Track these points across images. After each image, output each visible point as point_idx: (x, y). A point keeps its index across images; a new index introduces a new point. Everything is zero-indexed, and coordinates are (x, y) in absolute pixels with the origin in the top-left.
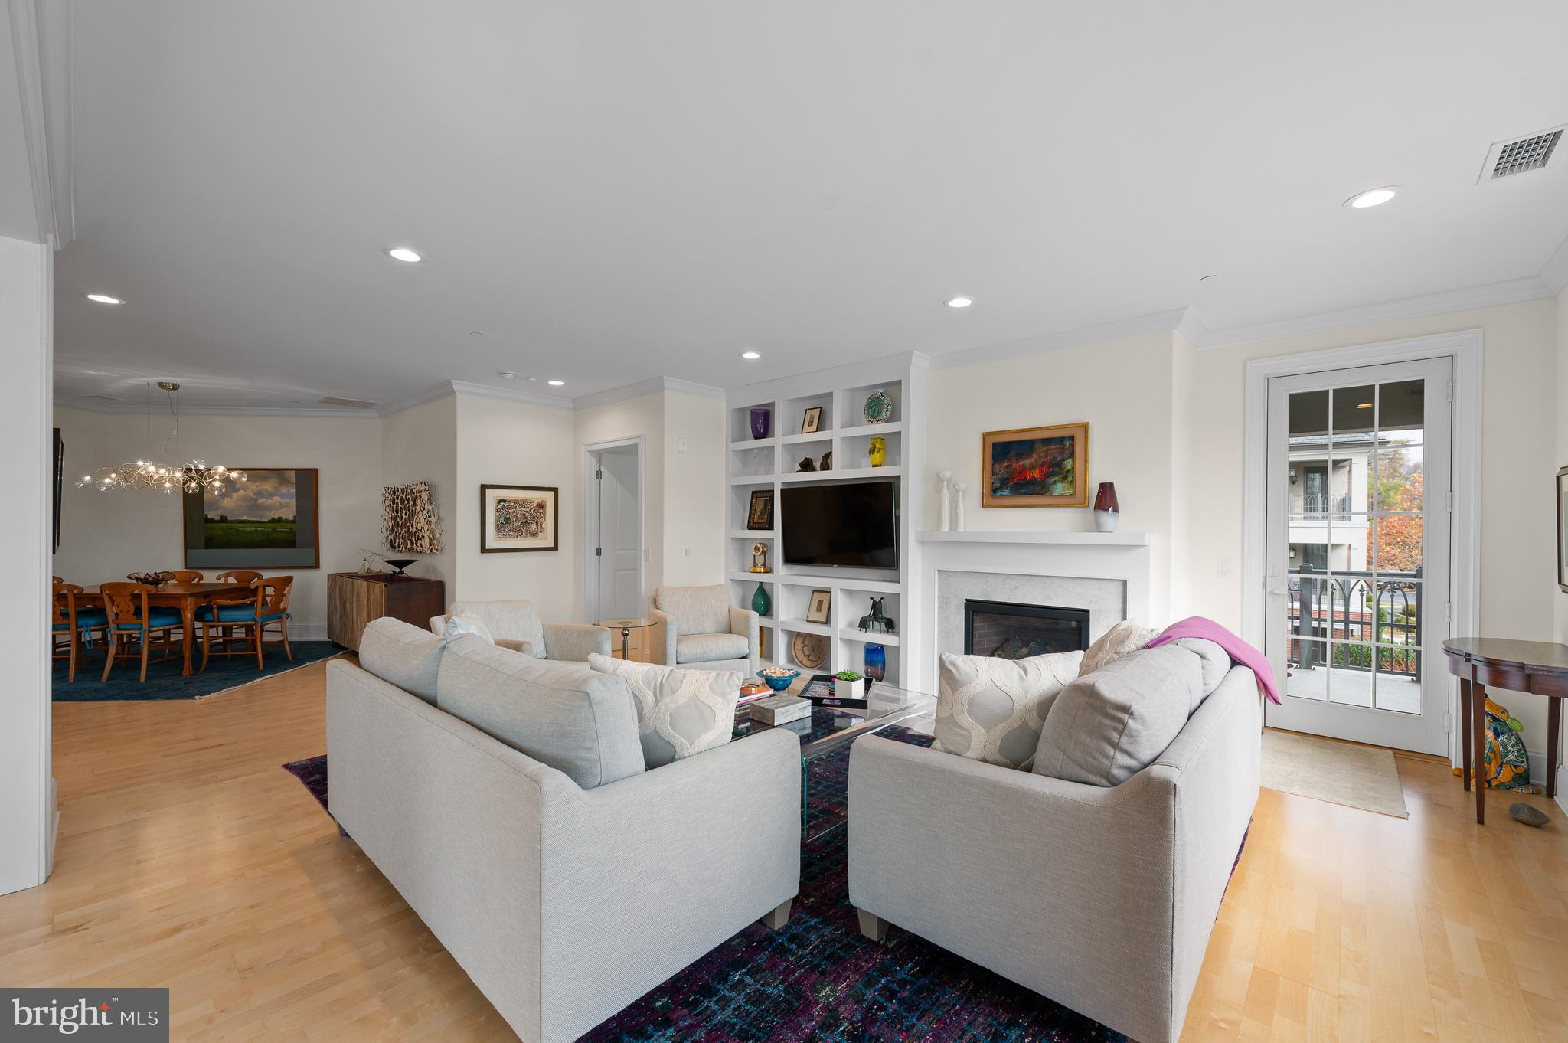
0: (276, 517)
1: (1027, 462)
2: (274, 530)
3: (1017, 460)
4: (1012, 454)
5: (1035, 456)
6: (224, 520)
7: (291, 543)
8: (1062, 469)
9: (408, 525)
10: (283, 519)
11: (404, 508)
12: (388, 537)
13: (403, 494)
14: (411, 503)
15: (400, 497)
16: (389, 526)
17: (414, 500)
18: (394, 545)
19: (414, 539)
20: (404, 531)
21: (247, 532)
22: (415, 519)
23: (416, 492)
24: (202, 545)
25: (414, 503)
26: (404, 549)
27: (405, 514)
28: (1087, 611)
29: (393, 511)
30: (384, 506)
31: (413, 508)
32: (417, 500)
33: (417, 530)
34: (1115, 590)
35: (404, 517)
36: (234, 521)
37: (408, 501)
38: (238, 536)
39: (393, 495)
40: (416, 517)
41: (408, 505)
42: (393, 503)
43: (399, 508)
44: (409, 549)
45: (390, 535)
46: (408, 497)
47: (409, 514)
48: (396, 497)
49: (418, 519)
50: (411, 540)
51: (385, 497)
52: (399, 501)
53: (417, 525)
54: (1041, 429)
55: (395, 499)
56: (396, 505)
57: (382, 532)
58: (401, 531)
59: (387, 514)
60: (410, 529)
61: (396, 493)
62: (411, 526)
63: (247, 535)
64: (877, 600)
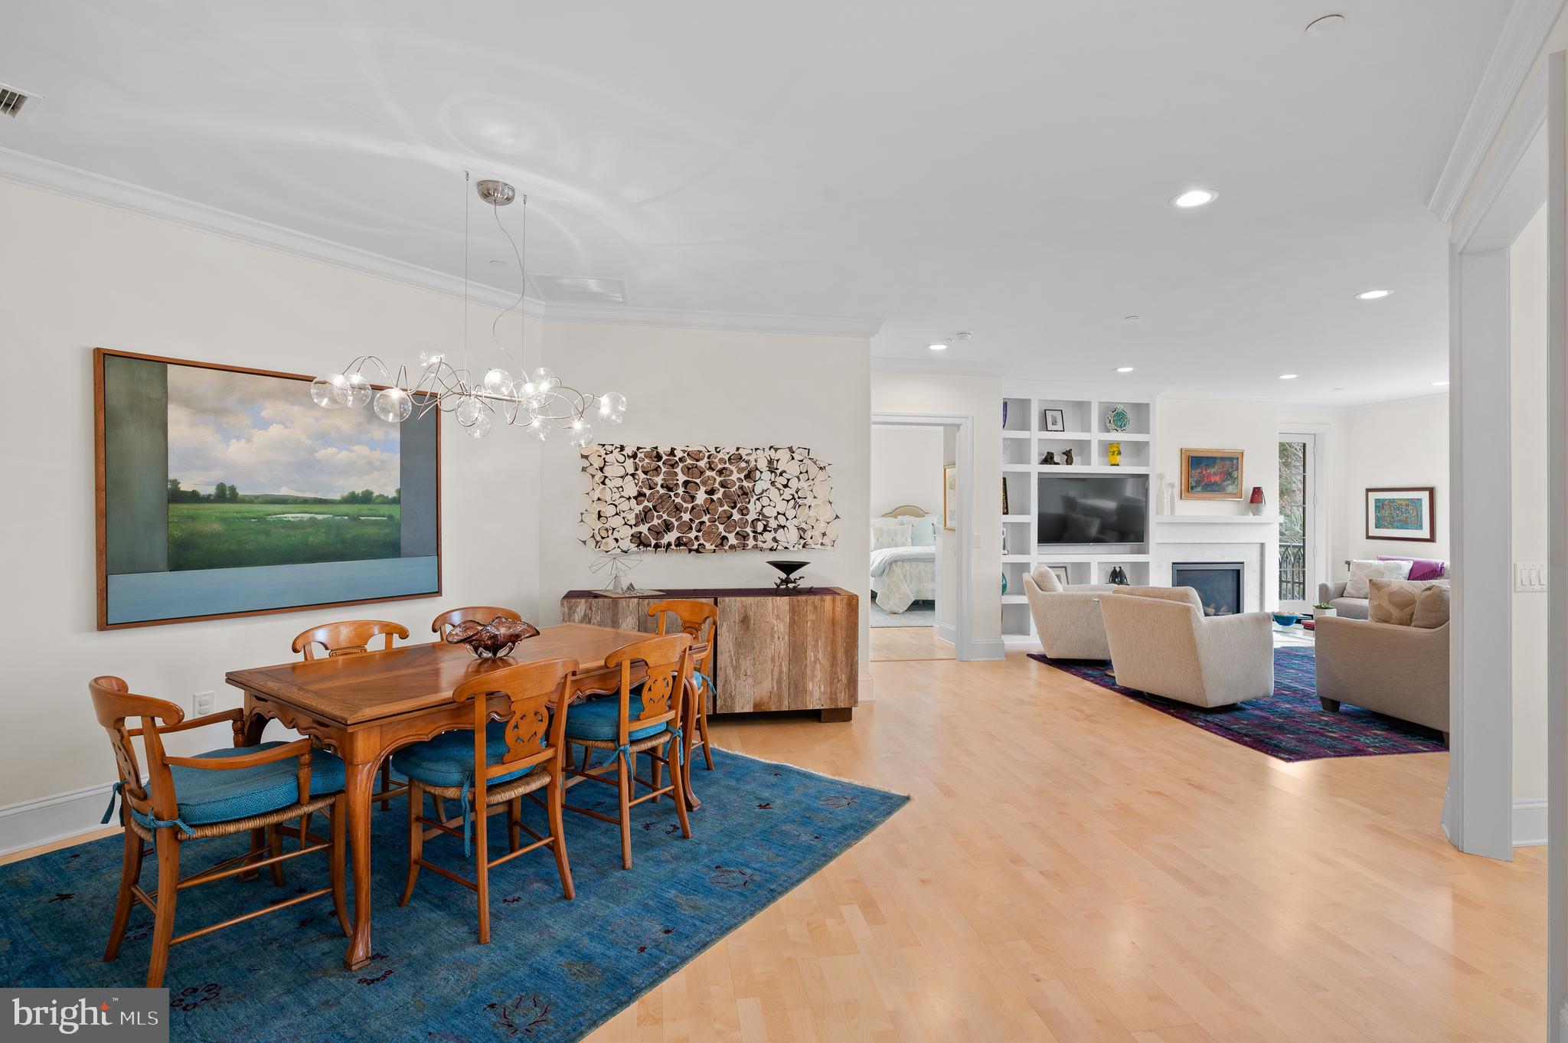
0: (359, 491)
1: (1211, 471)
2: (355, 519)
3: (1206, 469)
4: (1203, 465)
5: (1216, 468)
6: (226, 495)
7: (391, 549)
8: (1232, 477)
9: (720, 509)
10: (375, 495)
11: (704, 483)
12: (614, 529)
13: (697, 460)
14: (734, 477)
15: (681, 465)
16: (624, 512)
17: (746, 472)
18: (653, 542)
19: (749, 530)
20: (705, 518)
21: (288, 525)
22: (752, 501)
23: (756, 461)
24: (163, 564)
25: (747, 477)
26: (713, 547)
27: (706, 492)
28: (1243, 563)
29: (648, 486)
30: (593, 476)
31: (745, 484)
32: (761, 472)
33: (761, 517)
34: (1257, 549)
35: (701, 497)
36: (257, 497)
37: (721, 472)
38: (267, 533)
39: (647, 461)
40: (755, 497)
41: (719, 479)
42: (645, 473)
43: (680, 483)
44: (732, 547)
45: (631, 526)
46: (720, 466)
47: (724, 493)
48: (663, 463)
49: (765, 501)
50: (737, 533)
51: (605, 462)
52: (678, 470)
53: (762, 510)
54: (1218, 451)
55: (659, 466)
56: (661, 476)
57: (582, 521)
58: (690, 519)
59: (615, 490)
60: (731, 516)
61: (665, 457)
62: (735, 511)
63: (291, 532)
64: (1118, 570)
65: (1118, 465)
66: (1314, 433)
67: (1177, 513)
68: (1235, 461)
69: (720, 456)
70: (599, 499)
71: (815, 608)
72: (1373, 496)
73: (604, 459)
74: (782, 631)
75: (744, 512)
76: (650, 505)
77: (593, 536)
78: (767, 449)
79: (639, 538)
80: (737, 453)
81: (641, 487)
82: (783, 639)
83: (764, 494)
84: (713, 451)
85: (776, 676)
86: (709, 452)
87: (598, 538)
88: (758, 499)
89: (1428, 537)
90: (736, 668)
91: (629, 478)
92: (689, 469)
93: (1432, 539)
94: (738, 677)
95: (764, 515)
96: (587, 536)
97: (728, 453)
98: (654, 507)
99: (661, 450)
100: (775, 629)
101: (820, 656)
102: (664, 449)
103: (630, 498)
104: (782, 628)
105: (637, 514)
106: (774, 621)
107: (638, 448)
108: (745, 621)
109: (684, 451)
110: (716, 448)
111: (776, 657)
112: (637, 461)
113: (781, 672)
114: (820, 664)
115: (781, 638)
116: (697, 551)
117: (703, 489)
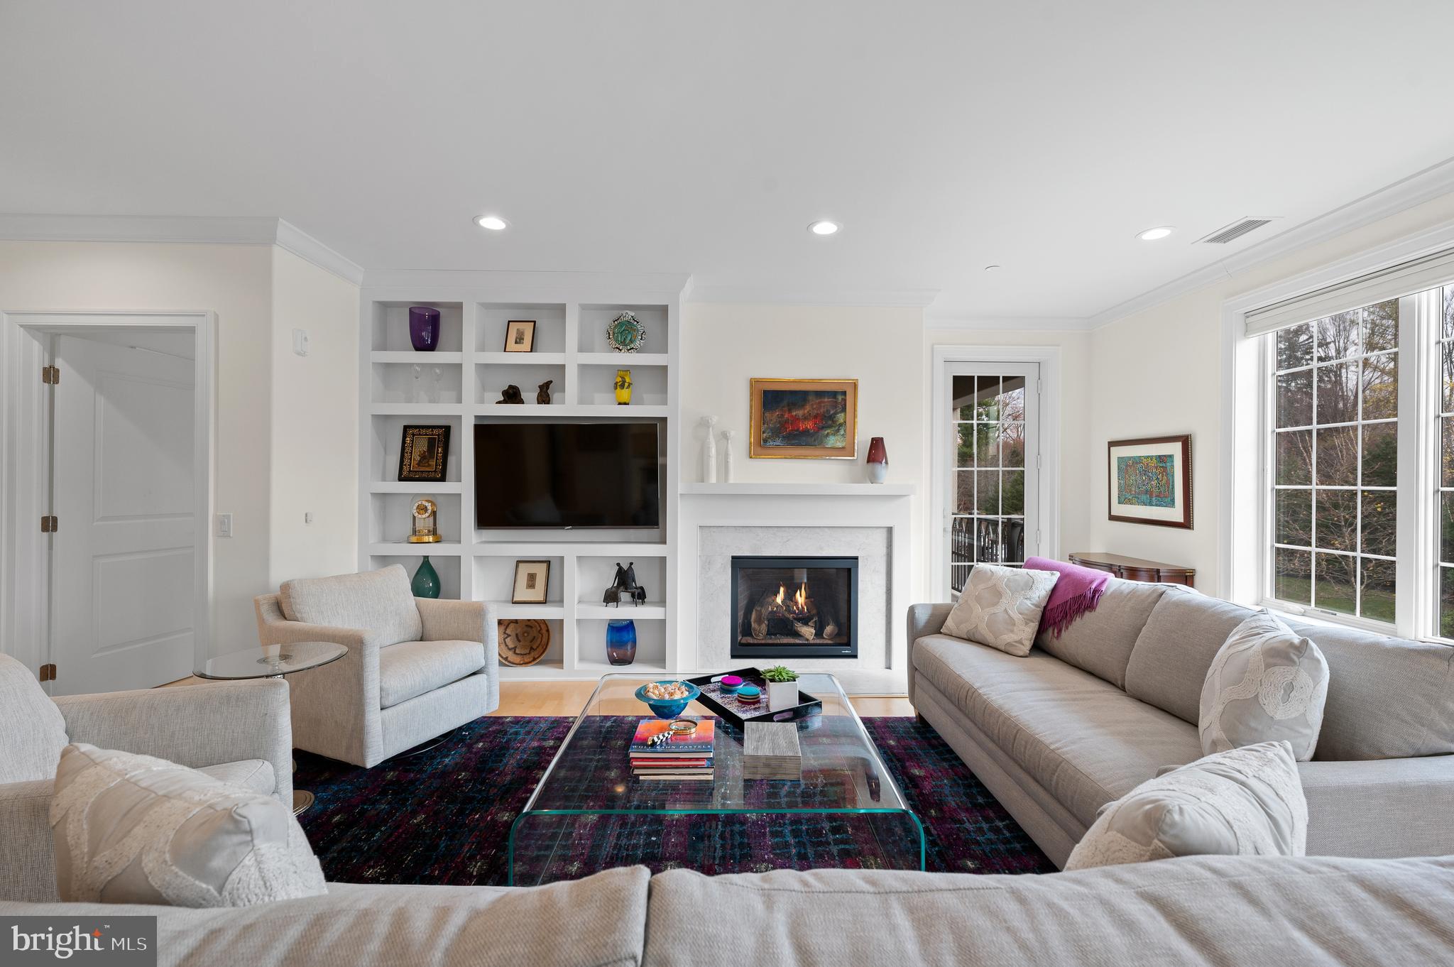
1: (799, 413)
3: (789, 410)
4: (785, 402)
5: (808, 408)
8: (834, 422)
28: (856, 558)
34: (881, 537)
54: (813, 381)
64: (625, 567)
65: (628, 404)
66: (1036, 359)
67: (732, 480)
68: (840, 398)
72: (1118, 452)
89: (1180, 519)
93: (1187, 524)
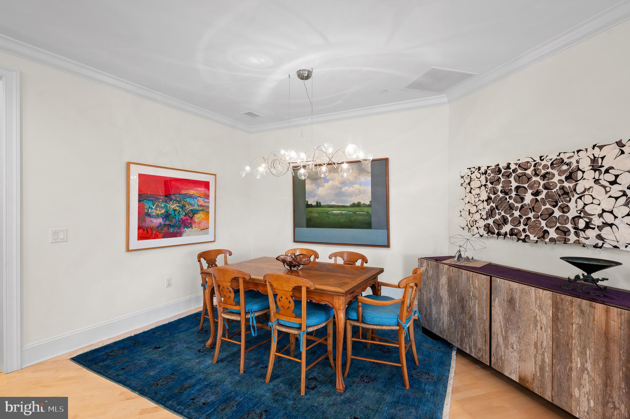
0: (356, 202)
2: (355, 213)
6: (318, 205)
7: (368, 225)
9: (543, 208)
10: (362, 203)
11: (531, 187)
12: (476, 221)
13: (526, 170)
14: (556, 179)
15: (513, 175)
16: (480, 210)
17: (567, 174)
18: (496, 231)
19: (569, 226)
20: (531, 215)
21: (334, 215)
22: (573, 200)
23: (578, 162)
24: (305, 224)
25: (568, 178)
26: (536, 239)
27: (532, 194)
29: (493, 192)
30: (465, 188)
31: (566, 184)
32: (583, 172)
33: (582, 215)
35: (528, 198)
36: (326, 205)
37: (544, 177)
38: (328, 217)
39: (492, 175)
40: (576, 196)
41: (542, 183)
42: (492, 183)
43: (513, 188)
44: (552, 240)
45: (484, 219)
46: (543, 172)
47: (547, 194)
48: (502, 175)
49: (587, 199)
50: (558, 228)
51: (471, 179)
52: (512, 179)
53: (583, 208)
55: (500, 178)
56: (501, 185)
57: (461, 216)
58: (519, 215)
59: (476, 196)
60: (553, 212)
61: (503, 171)
62: (556, 210)
63: (335, 217)
69: (544, 163)
70: (469, 202)
71: (582, 312)
73: (470, 177)
74: (545, 323)
75: (565, 209)
76: (494, 205)
77: (467, 225)
78: (590, 149)
79: (488, 227)
80: (559, 158)
81: (489, 193)
82: (546, 331)
83: (587, 193)
84: (538, 160)
85: (539, 363)
86: (535, 161)
87: (470, 227)
88: (580, 198)
90: (506, 338)
91: (483, 188)
92: (519, 177)
94: (506, 346)
95: (586, 213)
96: (464, 225)
97: (551, 160)
98: (497, 206)
99: (501, 166)
100: (538, 318)
101: (589, 366)
102: (503, 165)
103: (483, 201)
104: (545, 319)
105: (487, 211)
106: (537, 311)
107: (488, 167)
108: (511, 301)
109: (516, 164)
110: (541, 157)
111: (539, 345)
112: (487, 176)
113: (543, 361)
114: (588, 373)
115: (543, 329)
116: (524, 241)
117: (530, 191)
